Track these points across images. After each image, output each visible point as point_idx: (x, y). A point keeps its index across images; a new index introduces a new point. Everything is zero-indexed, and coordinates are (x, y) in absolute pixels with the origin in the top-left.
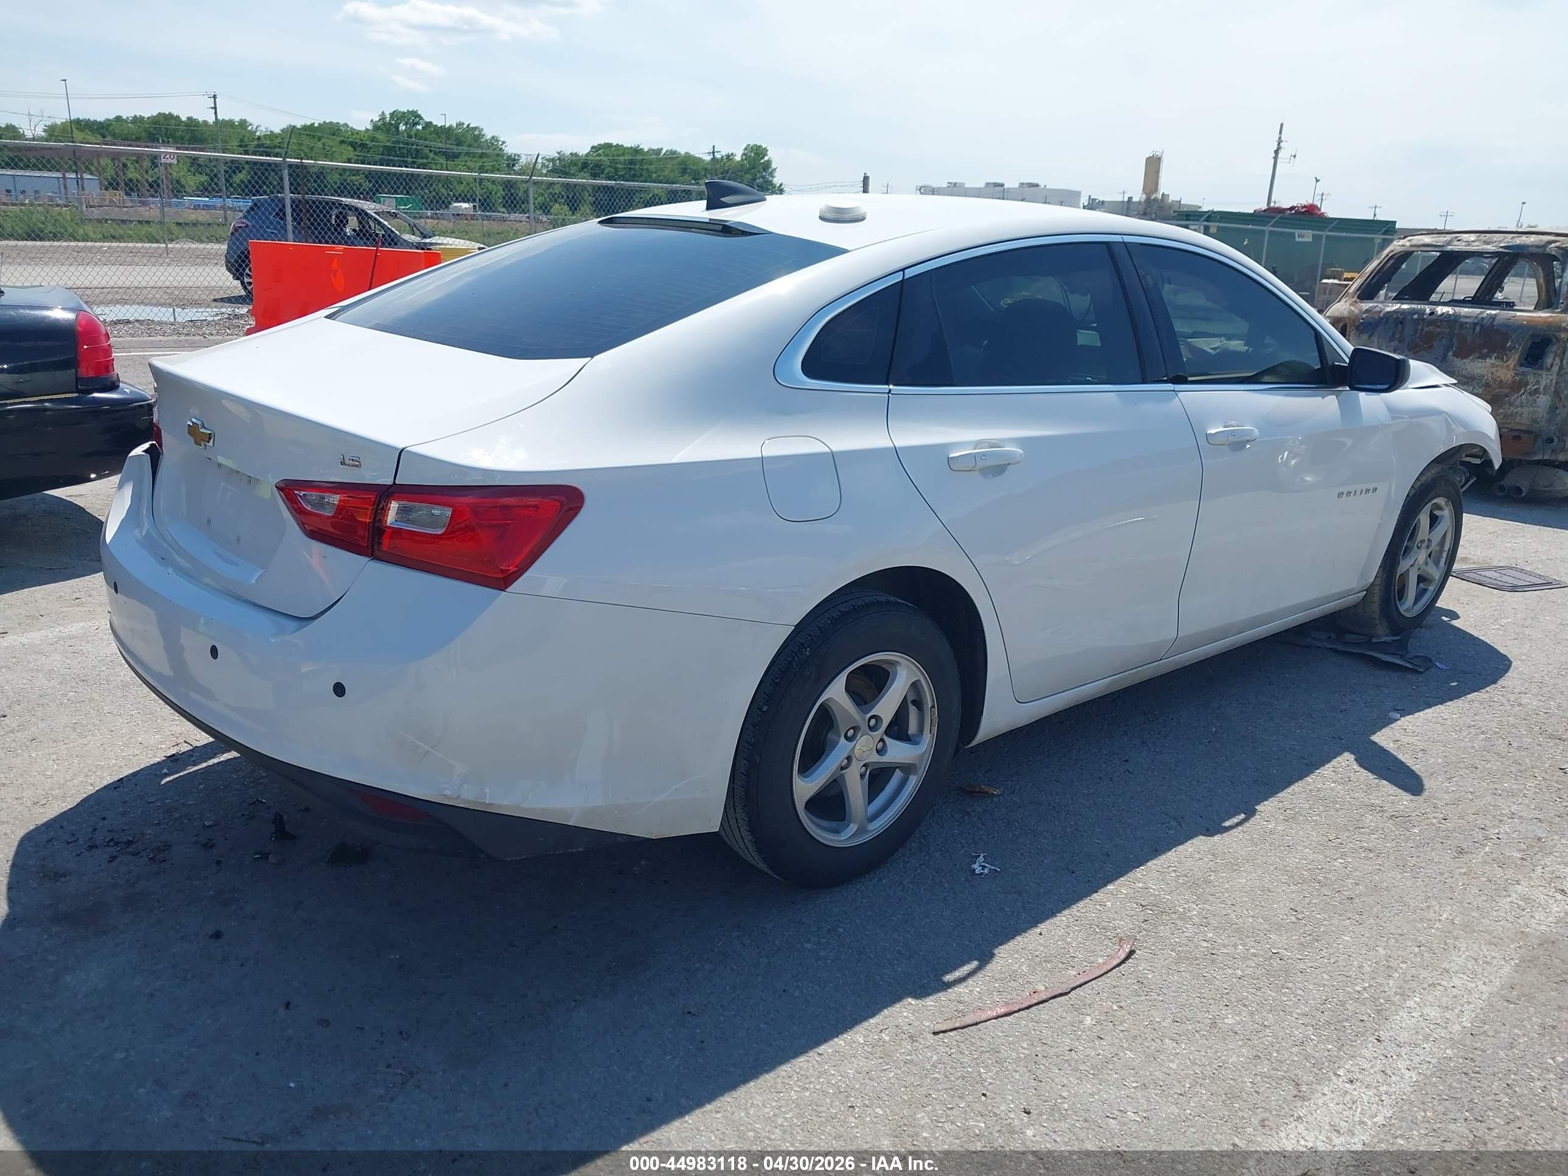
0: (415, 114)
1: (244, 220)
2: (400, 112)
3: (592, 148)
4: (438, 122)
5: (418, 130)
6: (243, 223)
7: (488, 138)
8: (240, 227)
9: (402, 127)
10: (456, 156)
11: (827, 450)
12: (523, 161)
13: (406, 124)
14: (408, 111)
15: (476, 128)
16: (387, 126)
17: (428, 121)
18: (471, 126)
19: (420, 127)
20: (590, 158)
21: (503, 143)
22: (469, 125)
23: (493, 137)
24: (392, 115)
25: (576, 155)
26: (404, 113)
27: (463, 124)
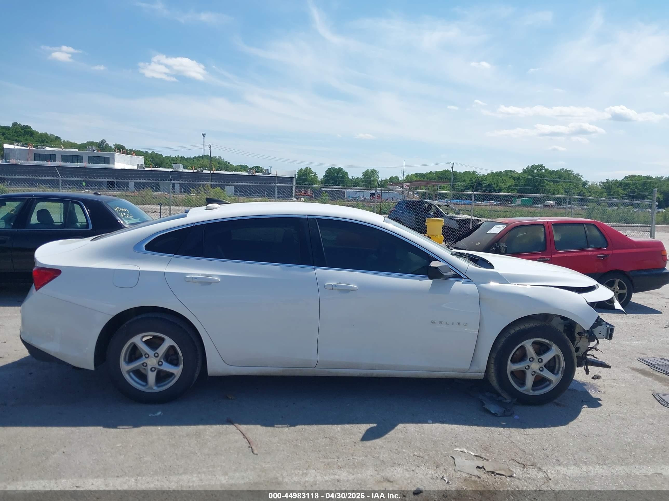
0: (542, 166)
1: (395, 208)
2: (535, 165)
3: (625, 177)
4: (551, 169)
5: (542, 172)
6: (394, 209)
7: (575, 174)
8: (393, 210)
9: (536, 171)
10: (558, 182)
11: (139, 270)
12: (590, 184)
13: (537, 170)
14: (539, 165)
15: (569, 171)
16: (530, 171)
17: (547, 168)
18: (567, 170)
19: (543, 171)
20: (622, 182)
21: (582, 176)
22: (566, 169)
23: (577, 174)
24: (532, 167)
25: (617, 180)
26: (537, 166)
27: (564, 169)
